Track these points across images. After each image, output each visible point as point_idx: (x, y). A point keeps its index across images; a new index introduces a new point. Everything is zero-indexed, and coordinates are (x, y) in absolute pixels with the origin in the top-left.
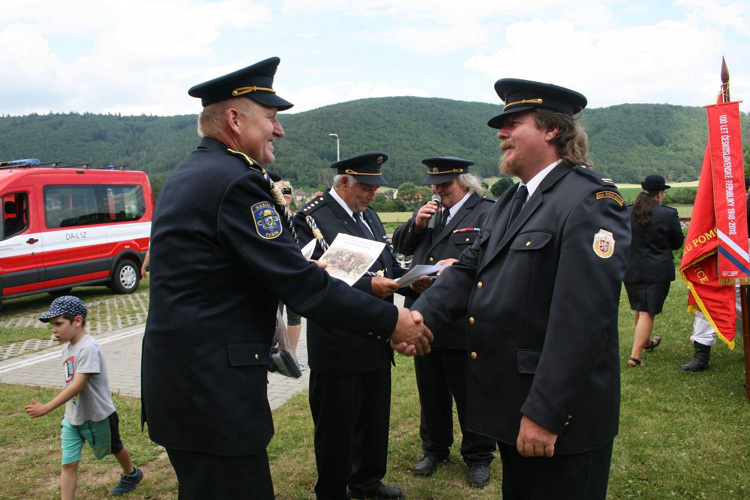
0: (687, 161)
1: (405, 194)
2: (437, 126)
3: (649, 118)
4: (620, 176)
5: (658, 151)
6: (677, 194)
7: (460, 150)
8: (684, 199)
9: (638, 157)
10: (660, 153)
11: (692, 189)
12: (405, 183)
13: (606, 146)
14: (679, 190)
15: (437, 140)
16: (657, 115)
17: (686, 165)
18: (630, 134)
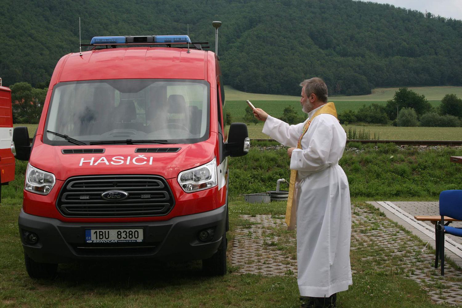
0: (357, 69)
1: (17, 99)
2: (39, 6)
3: (313, 13)
4: (279, 85)
5: (324, 55)
6: (362, 110)
7: (71, 41)
8: (371, 117)
9: (300, 61)
10: (327, 58)
11: (379, 105)
12: (18, 84)
13: (261, 45)
14: (364, 106)
15: (39, 26)
16: (323, 10)
17: (356, 74)
18: (291, 32)
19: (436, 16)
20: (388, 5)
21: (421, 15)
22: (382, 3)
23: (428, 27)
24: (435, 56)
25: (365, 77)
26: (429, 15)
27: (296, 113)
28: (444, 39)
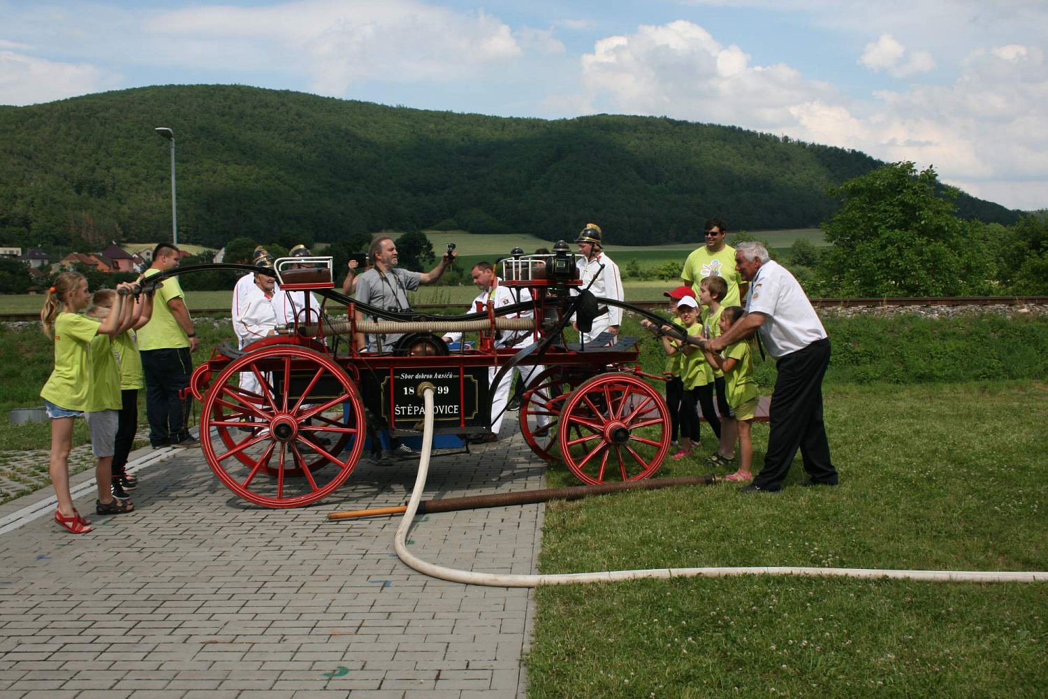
1: (237, 258)
5: (653, 192)
19: (795, 140)
20: (734, 127)
21: (776, 139)
23: (785, 154)
26: (786, 139)
28: (805, 169)
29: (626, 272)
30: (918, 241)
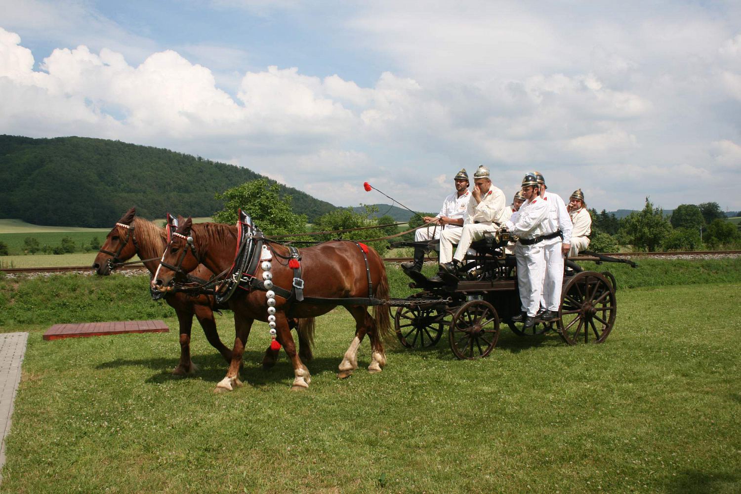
3: (100, 154)
16: (108, 152)
19: (206, 159)
20: (165, 150)
21: (193, 158)
22: (161, 148)
23: (199, 168)
24: (205, 192)
25: (146, 210)
26: (200, 158)
27: (73, 243)
28: (212, 179)
29: (90, 246)
30: (270, 227)
